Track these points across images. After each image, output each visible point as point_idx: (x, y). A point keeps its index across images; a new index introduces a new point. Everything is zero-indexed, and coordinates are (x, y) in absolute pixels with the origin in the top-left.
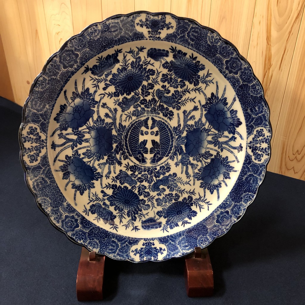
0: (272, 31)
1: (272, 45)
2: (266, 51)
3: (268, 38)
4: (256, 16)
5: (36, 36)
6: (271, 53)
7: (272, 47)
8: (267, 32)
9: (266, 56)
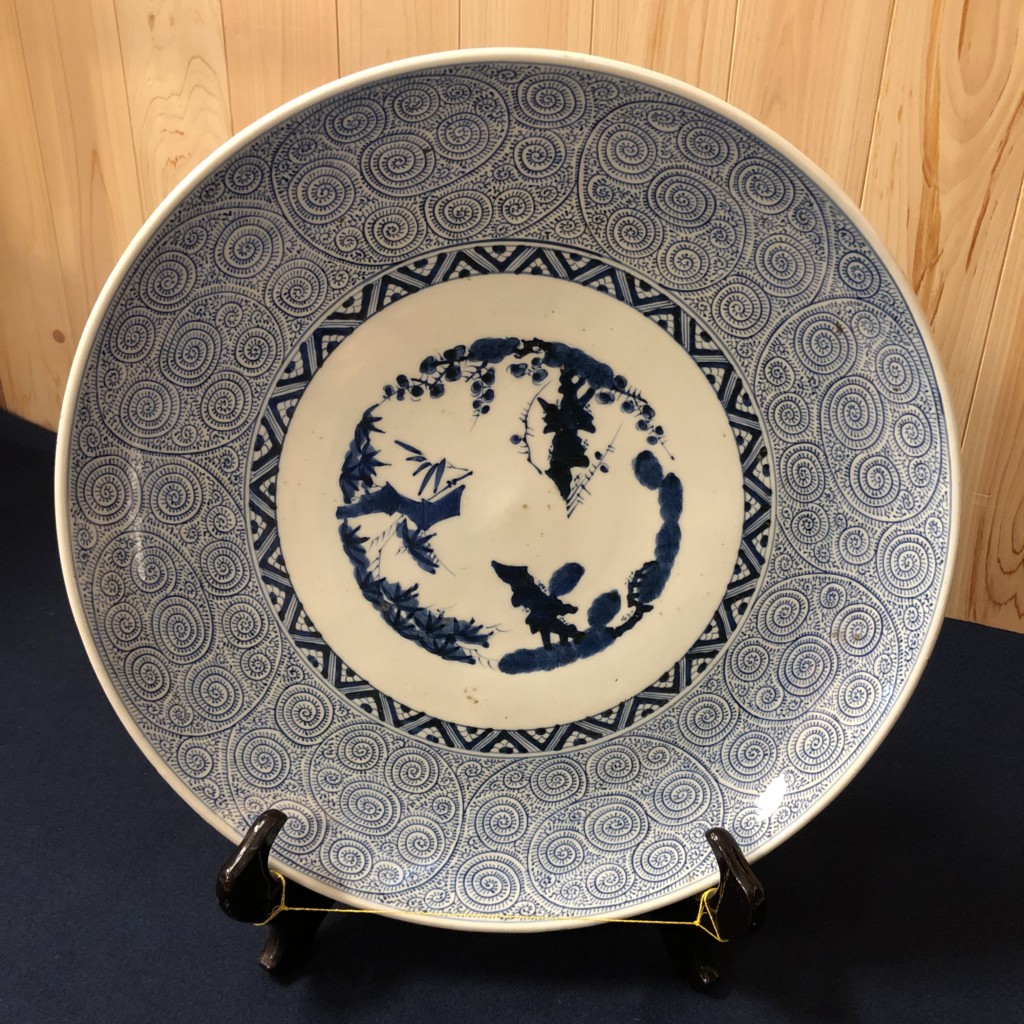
0: (940, 141)
1: (941, 185)
2: (921, 208)
3: (929, 166)
4: (887, 90)
5: (93, 173)
6: (938, 212)
7: (941, 196)
8: (925, 144)
9: (921, 224)
